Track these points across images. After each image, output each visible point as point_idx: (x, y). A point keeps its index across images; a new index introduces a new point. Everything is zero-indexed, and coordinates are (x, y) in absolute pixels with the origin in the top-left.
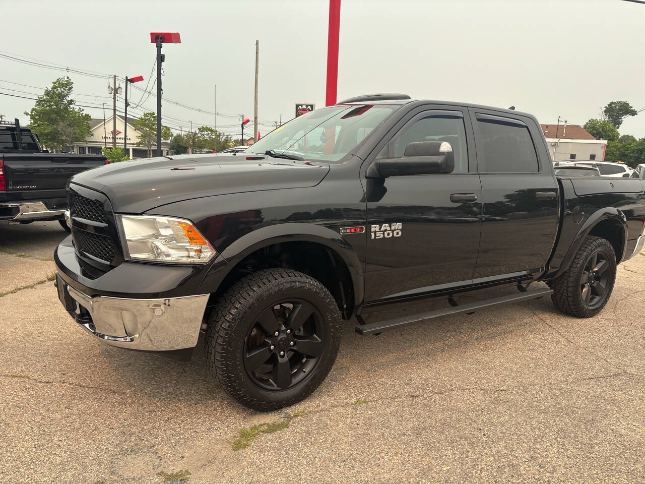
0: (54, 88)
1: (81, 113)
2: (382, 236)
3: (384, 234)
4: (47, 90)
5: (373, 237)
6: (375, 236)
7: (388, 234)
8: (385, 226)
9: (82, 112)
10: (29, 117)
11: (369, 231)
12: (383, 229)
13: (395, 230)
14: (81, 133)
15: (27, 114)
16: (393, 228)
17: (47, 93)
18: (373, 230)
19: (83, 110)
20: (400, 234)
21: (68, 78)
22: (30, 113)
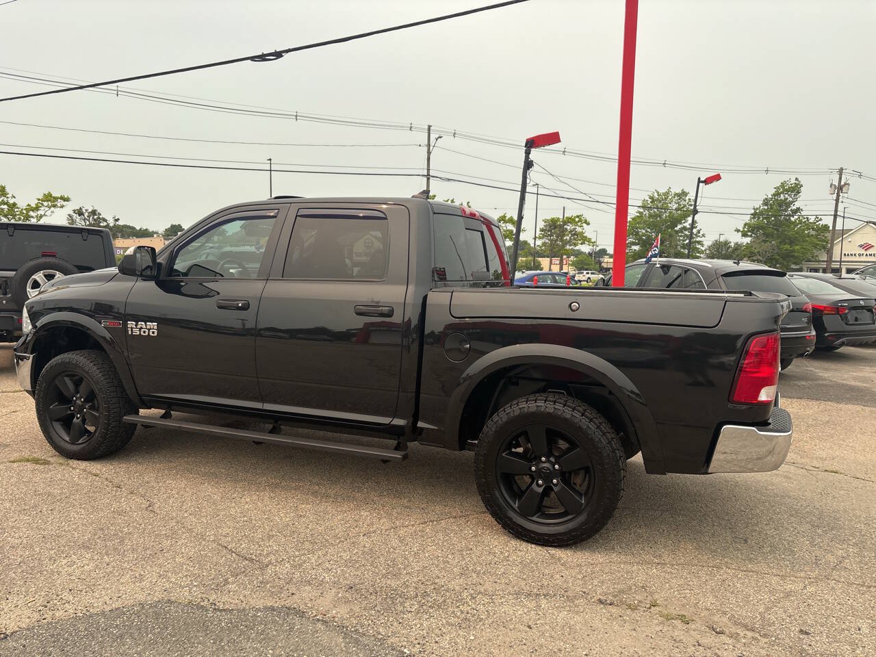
0: (777, 194)
1: (817, 223)
2: (138, 333)
3: (140, 331)
4: (766, 199)
5: (130, 333)
6: (132, 332)
7: (144, 332)
8: (141, 324)
9: (819, 222)
10: (740, 233)
11: (125, 325)
12: (139, 327)
13: (151, 329)
14: (802, 250)
15: (738, 231)
16: (148, 327)
17: (766, 202)
18: (129, 326)
19: (821, 220)
20: (156, 334)
21: (797, 179)
22: (741, 230)
